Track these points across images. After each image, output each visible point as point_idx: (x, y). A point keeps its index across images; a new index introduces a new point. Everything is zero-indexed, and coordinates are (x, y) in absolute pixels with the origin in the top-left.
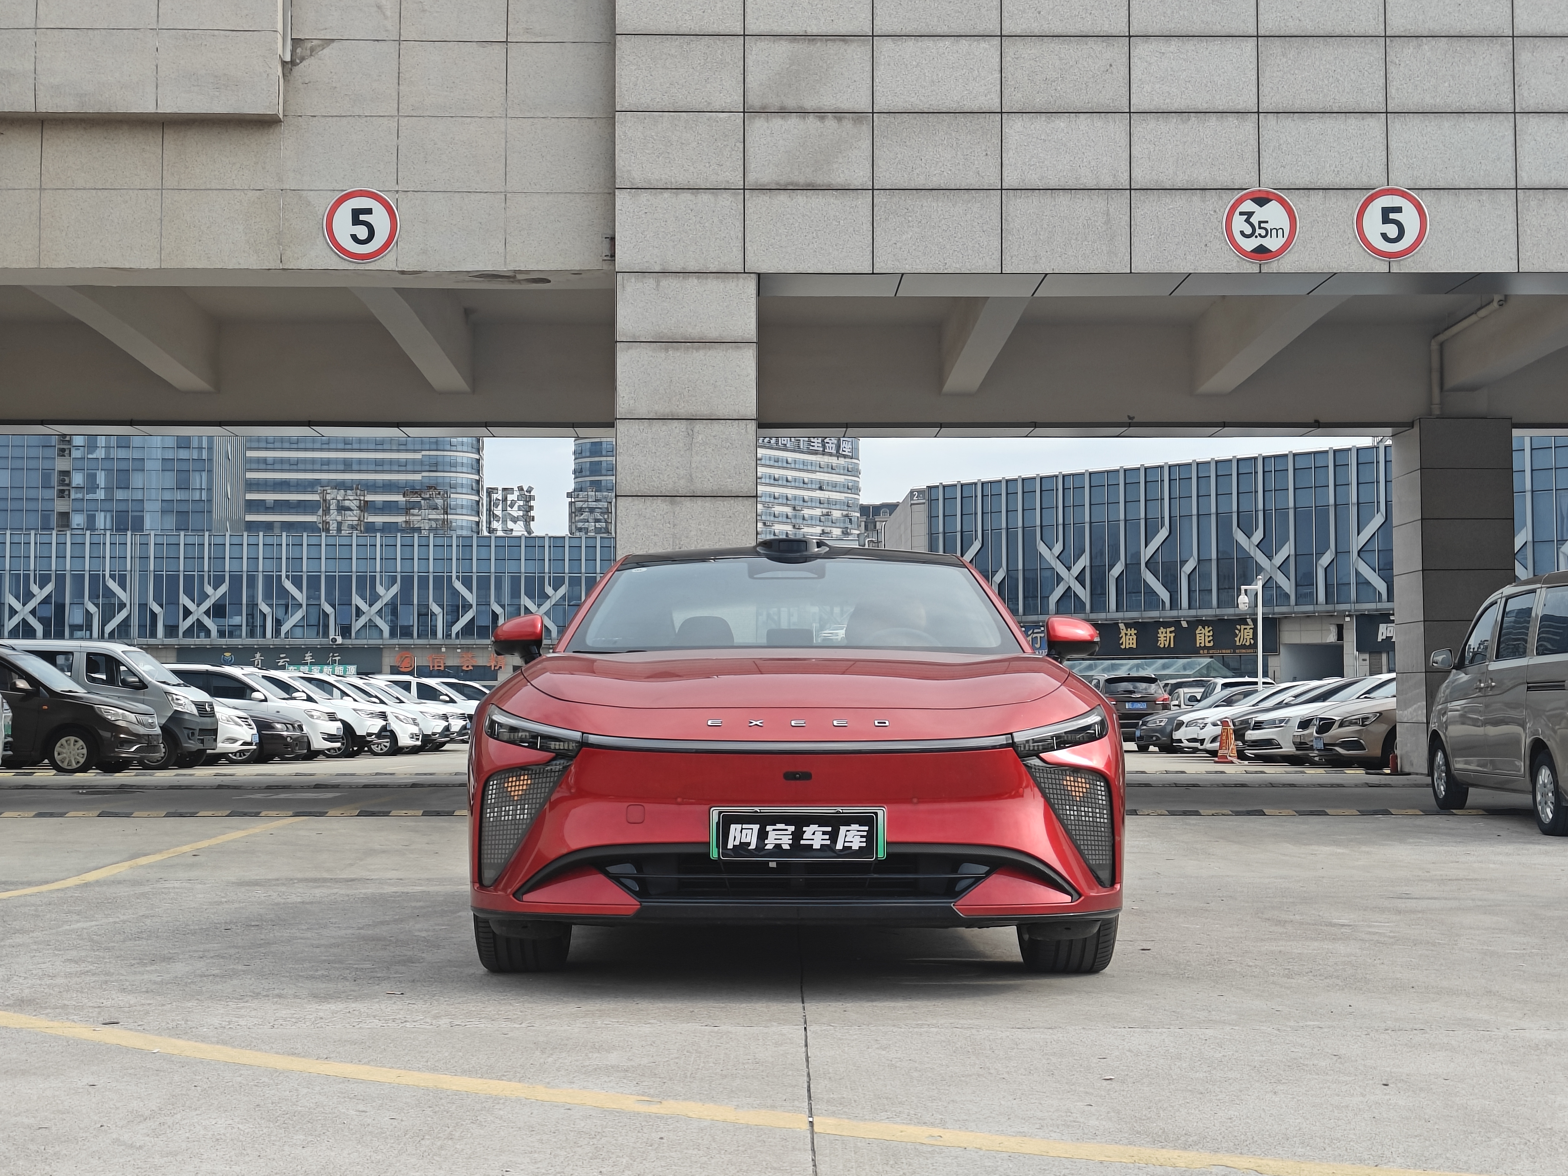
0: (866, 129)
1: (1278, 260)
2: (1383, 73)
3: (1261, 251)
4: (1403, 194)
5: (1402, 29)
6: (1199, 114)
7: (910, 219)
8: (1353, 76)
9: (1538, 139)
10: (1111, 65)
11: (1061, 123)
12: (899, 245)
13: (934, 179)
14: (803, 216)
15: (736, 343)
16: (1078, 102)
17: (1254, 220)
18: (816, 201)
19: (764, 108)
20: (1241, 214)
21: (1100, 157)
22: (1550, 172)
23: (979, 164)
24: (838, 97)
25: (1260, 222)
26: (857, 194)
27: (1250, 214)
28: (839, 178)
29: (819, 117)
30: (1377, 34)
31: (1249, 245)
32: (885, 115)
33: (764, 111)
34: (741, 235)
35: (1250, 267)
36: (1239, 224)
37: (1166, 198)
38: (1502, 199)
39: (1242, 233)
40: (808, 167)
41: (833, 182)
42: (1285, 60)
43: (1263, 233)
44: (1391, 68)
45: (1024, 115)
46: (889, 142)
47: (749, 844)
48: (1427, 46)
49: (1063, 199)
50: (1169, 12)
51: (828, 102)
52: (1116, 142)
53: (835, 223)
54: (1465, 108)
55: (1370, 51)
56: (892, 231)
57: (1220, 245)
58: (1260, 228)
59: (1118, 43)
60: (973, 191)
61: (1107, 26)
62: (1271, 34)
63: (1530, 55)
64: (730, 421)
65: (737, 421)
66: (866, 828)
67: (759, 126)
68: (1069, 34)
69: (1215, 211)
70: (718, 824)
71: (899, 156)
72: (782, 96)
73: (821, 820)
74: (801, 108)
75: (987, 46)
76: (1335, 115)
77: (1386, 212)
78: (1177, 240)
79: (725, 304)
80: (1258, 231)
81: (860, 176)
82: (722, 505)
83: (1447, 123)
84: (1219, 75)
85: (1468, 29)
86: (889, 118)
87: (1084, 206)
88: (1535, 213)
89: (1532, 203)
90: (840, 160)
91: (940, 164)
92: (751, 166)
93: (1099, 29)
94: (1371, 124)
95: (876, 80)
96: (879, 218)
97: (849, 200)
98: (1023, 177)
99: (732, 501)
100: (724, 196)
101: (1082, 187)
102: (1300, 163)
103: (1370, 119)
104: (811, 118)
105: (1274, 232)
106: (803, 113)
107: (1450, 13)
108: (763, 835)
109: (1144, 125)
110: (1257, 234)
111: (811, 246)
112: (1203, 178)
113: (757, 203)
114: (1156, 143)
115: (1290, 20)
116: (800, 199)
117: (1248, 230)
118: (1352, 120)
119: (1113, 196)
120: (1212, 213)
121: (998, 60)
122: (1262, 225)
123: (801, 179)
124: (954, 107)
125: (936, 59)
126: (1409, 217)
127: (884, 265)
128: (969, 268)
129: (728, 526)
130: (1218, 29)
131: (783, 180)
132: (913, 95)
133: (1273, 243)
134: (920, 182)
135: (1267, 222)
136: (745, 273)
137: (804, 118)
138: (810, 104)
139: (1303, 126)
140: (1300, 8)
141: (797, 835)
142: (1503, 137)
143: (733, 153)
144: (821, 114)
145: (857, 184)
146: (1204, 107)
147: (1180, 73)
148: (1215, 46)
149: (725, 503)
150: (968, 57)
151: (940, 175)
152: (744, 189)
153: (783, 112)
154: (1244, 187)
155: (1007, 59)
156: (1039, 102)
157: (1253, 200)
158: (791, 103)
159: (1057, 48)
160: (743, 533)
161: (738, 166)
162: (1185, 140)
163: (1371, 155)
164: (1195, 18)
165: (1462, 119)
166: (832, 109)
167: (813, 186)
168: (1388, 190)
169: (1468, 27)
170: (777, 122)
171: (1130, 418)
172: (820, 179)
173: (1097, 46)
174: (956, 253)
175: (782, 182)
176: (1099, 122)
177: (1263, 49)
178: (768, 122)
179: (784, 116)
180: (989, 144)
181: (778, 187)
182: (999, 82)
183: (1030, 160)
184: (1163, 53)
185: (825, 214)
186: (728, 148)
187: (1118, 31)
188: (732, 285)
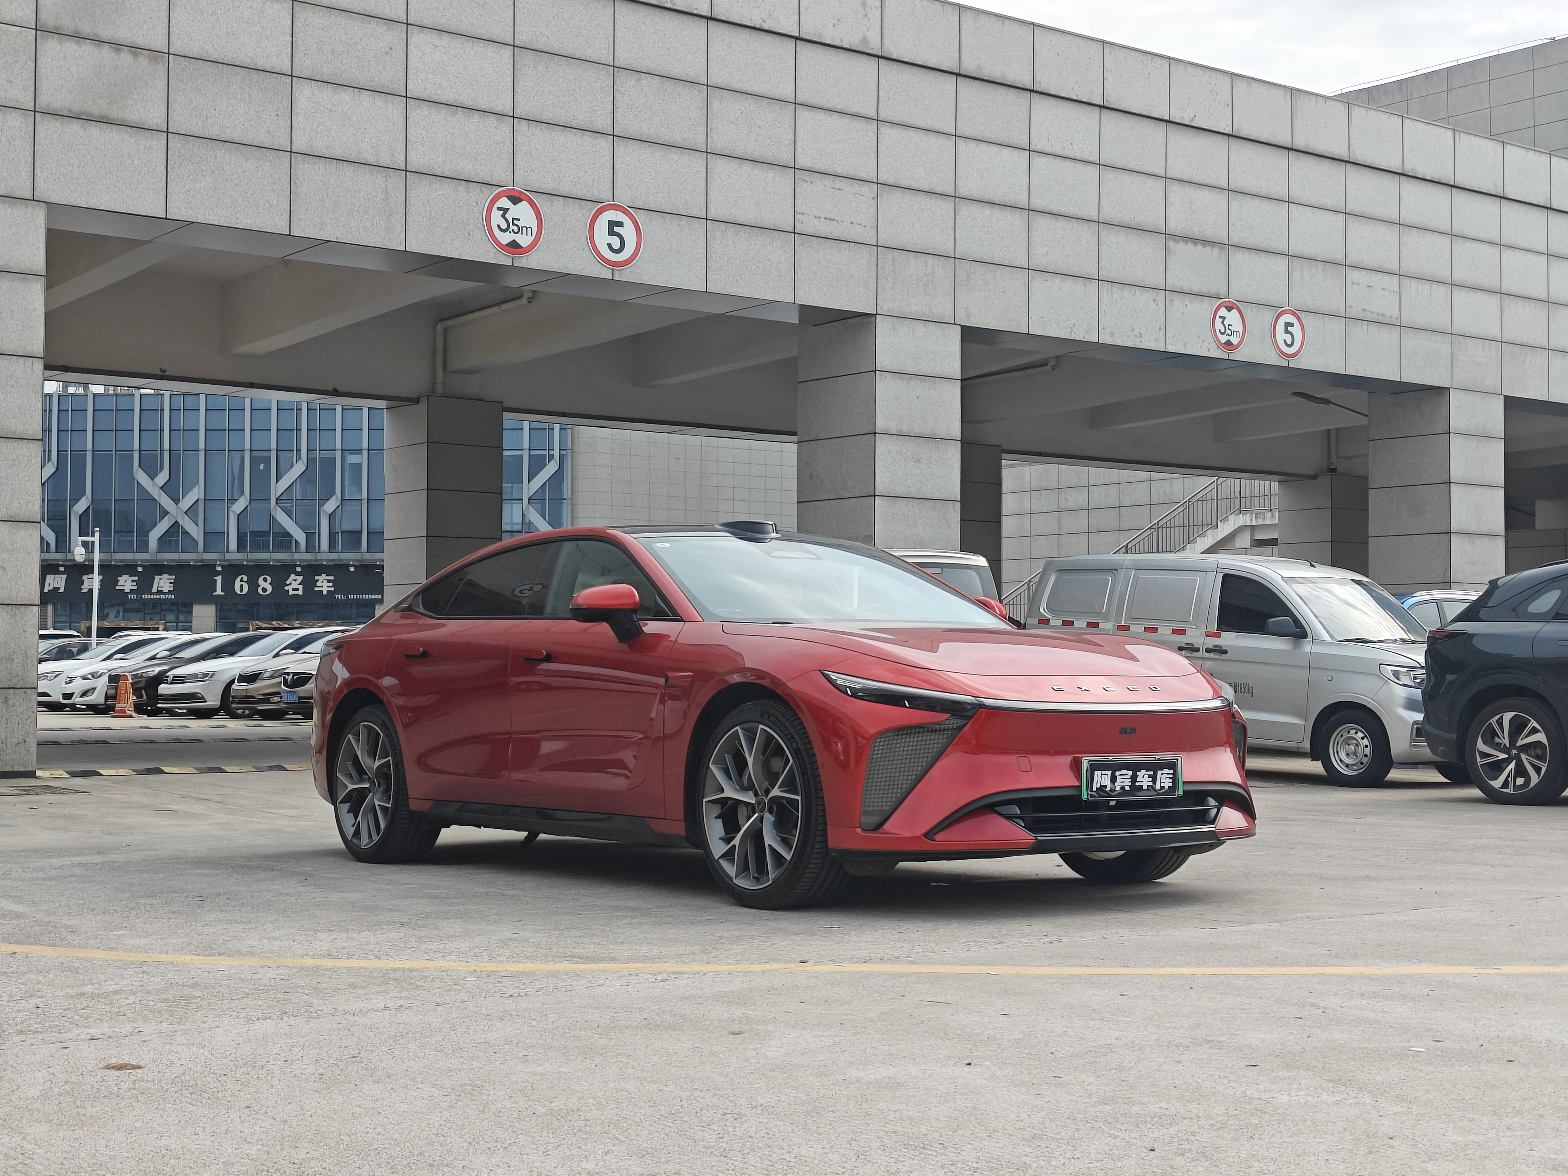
0: (161, 70)
1: (528, 256)
2: (611, 99)
3: (514, 245)
4: (625, 212)
5: (627, 62)
6: (465, 110)
7: (204, 168)
8: (588, 98)
9: (723, 178)
10: (391, 49)
11: (346, 96)
12: (192, 193)
13: (228, 131)
14: (96, 149)
15: (24, 274)
16: (361, 77)
17: (509, 216)
18: (111, 135)
19: (58, 29)
20: (499, 209)
21: (380, 135)
22: (731, 208)
23: (270, 123)
24: (134, 31)
25: (514, 219)
26: (152, 135)
27: (505, 210)
28: (134, 116)
29: (115, 48)
30: (608, 63)
31: (505, 238)
32: (181, 58)
33: (57, 32)
34: (30, 160)
35: (504, 260)
36: (496, 218)
37: (437, 184)
38: (697, 226)
39: (499, 226)
40: (102, 98)
41: (128, 119)
42: (535, 72)
43: (516, 230)
44: (617, 96)
45: (313, 82)
46: (184, 86)
47: (1106, 787)
48: (646, 80)
49: (347, 171)
50: (441, 7)
51: (124, 34)
52: (394, 123)
53: (128, 160)
54: (671, 142)
55: (602, 77)
56: (185, 178)
57: (480, 235)
58: (513, 224)
59: (397, 28)
60: (265, 150)
61: (388, 10)
62: (525, 46)
63: (719, 103)
64: (15, 357)
65: (23, 358)
66: (1172, 772)
67: (51, 47)
68: (354, 11)
69: (477, 203)
70: (1087, 770)
71: (194, 102)
72: (77, 20)
73: (1147, 766)
74: (96, 35)
75: (280, 8)
76: (574, 130)
77: (612, 224)
78: (445, 225)
79: (13, 231)
80: (512, 227)
81: (155, 116)
82: (5, 447)
83: (659, 152)
84: (482, 77)
85: (674, 73)
86: (185, 62)
87: (366, 181)
88: (719, 242)
89: (718, 233)
90: (136, 97)
91: (234, 117)
92: (43, 87)
93: (381, 11)
94: (601, 144)
95: (173, 21)
96: (173, 162)
97: (143, 139)
98: (311, 143)
99: (16, 443)
100: (14, 115)
101: (363, 161)
102: (546, 170)
103: (601, 139)
104: (106, 49)
105: (524, 229)
106: (99, 41)
107: (662, 55)
108: (1113, 779)
109: (418, 111)
110: (510, 230)
111: (104, 181)
112: (467, 169)
113: (48, 128)
114: (429, 130)
115: (541, 36)
116: (94, 130)
117: (504, 226)
118: (587, 137)
119: (391, 174)
120: (475, 204)
121: (290, 23)
122: (515, 222)
123: (95, 110)
124: (247, 62)
125: (231, 11)
126: (628, 231)
127: (177, 211)
128: (260, 225)
129: (11, 470)
130: (482, 32)
131: (77, 108)
132: (209, 43)
133: (524, 240)
134: (213, 132)
135: (519, 220)
136: (34, 200)
137: (99, 47)
138: (105, 33)
139: (549, 136)
140: (548, 27)
141: (1134, 779)
142: (698, 172)
143: (24, 71)
144: (117, 46)
145: (151, 124)
146: (469, 104)
147: (450, 68)
148: (480, 47)
149: (9, 445)
150: (261, 15)
151: (233, 128)
152: (35, 111)
153: (78, 37)
154: (501, 184)
155: (298, 24)
156: (326, 72)
157: (509, 198)
158: (86, 29)
159: (343, 22)
160: (27, 478)
161: (28, 86)
162: (453, 131)
163: (601, 171)
164: (463, 17)
165: (669, 151)
166: (127, 42)
167: (108, 120)
168: (613, 205)
169: (675, 71)
170: (71, 46)
171: (162, 371)
172: (115, 113)
173: (380, 28)
174: (247, 209)
175: (75, 110)
176: (379, 100)
177: (518, 58)
178: (61, 44)
179: (79, 42)
180: (280, 105)
181: (71, 115)
182: (290, 45)
183: (317, 128)
184: (436, 46)
185: (119, 150)
186: (19, 65)
187: (397, 17)
188: (20, 212)
